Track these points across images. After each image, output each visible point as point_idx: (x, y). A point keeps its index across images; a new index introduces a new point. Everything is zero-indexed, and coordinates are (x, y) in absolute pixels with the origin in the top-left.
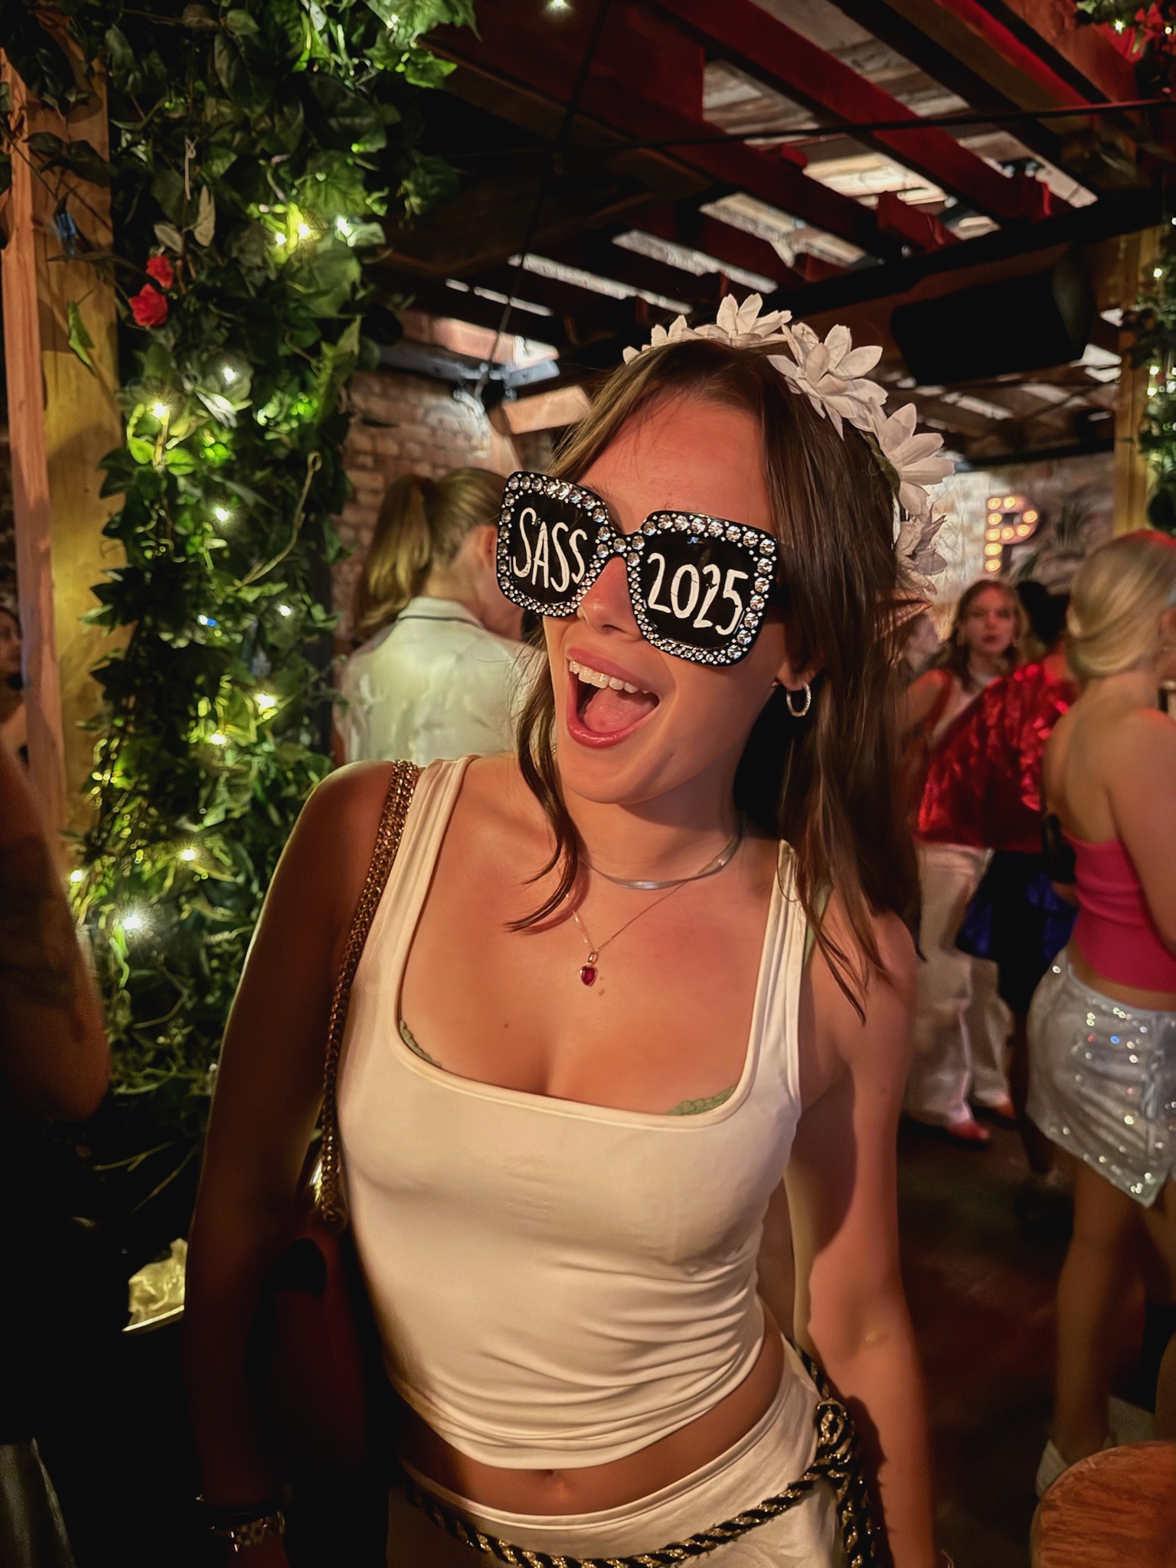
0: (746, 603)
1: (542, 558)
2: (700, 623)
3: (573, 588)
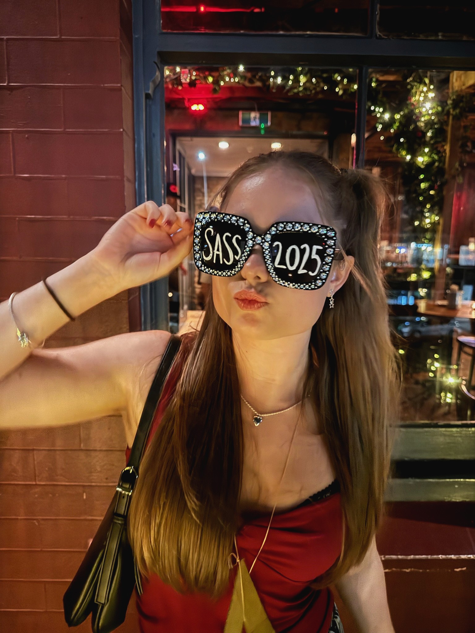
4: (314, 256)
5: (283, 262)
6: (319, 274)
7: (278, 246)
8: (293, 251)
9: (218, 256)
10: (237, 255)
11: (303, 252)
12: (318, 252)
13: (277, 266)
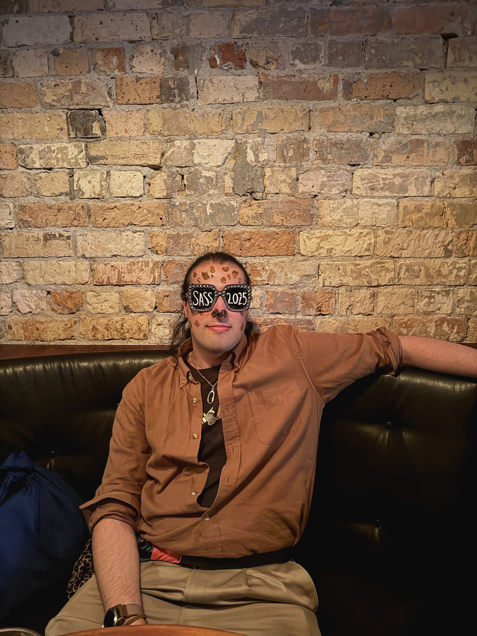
0: (247, 298)
1: (201, 300)
2: (239, 304)
3: (210, 304)
4: (244, 297)
5: (231, 301)
6: (246, 304)
7: (229, 295)
8: (235, 296)
9: (201, 303)
10: (211, 301)
11: (239, 296)
12: (245, 295)
13: (229, 302)
